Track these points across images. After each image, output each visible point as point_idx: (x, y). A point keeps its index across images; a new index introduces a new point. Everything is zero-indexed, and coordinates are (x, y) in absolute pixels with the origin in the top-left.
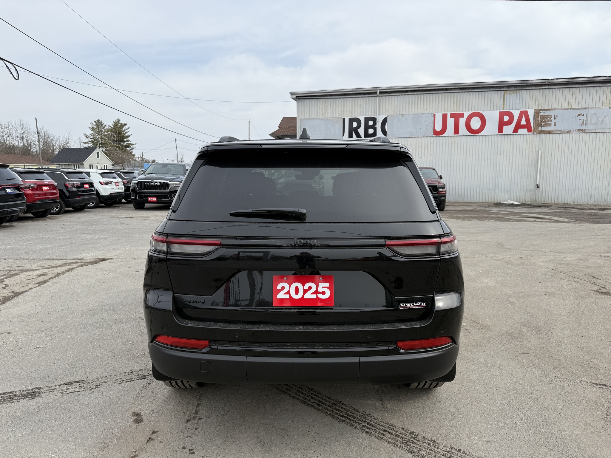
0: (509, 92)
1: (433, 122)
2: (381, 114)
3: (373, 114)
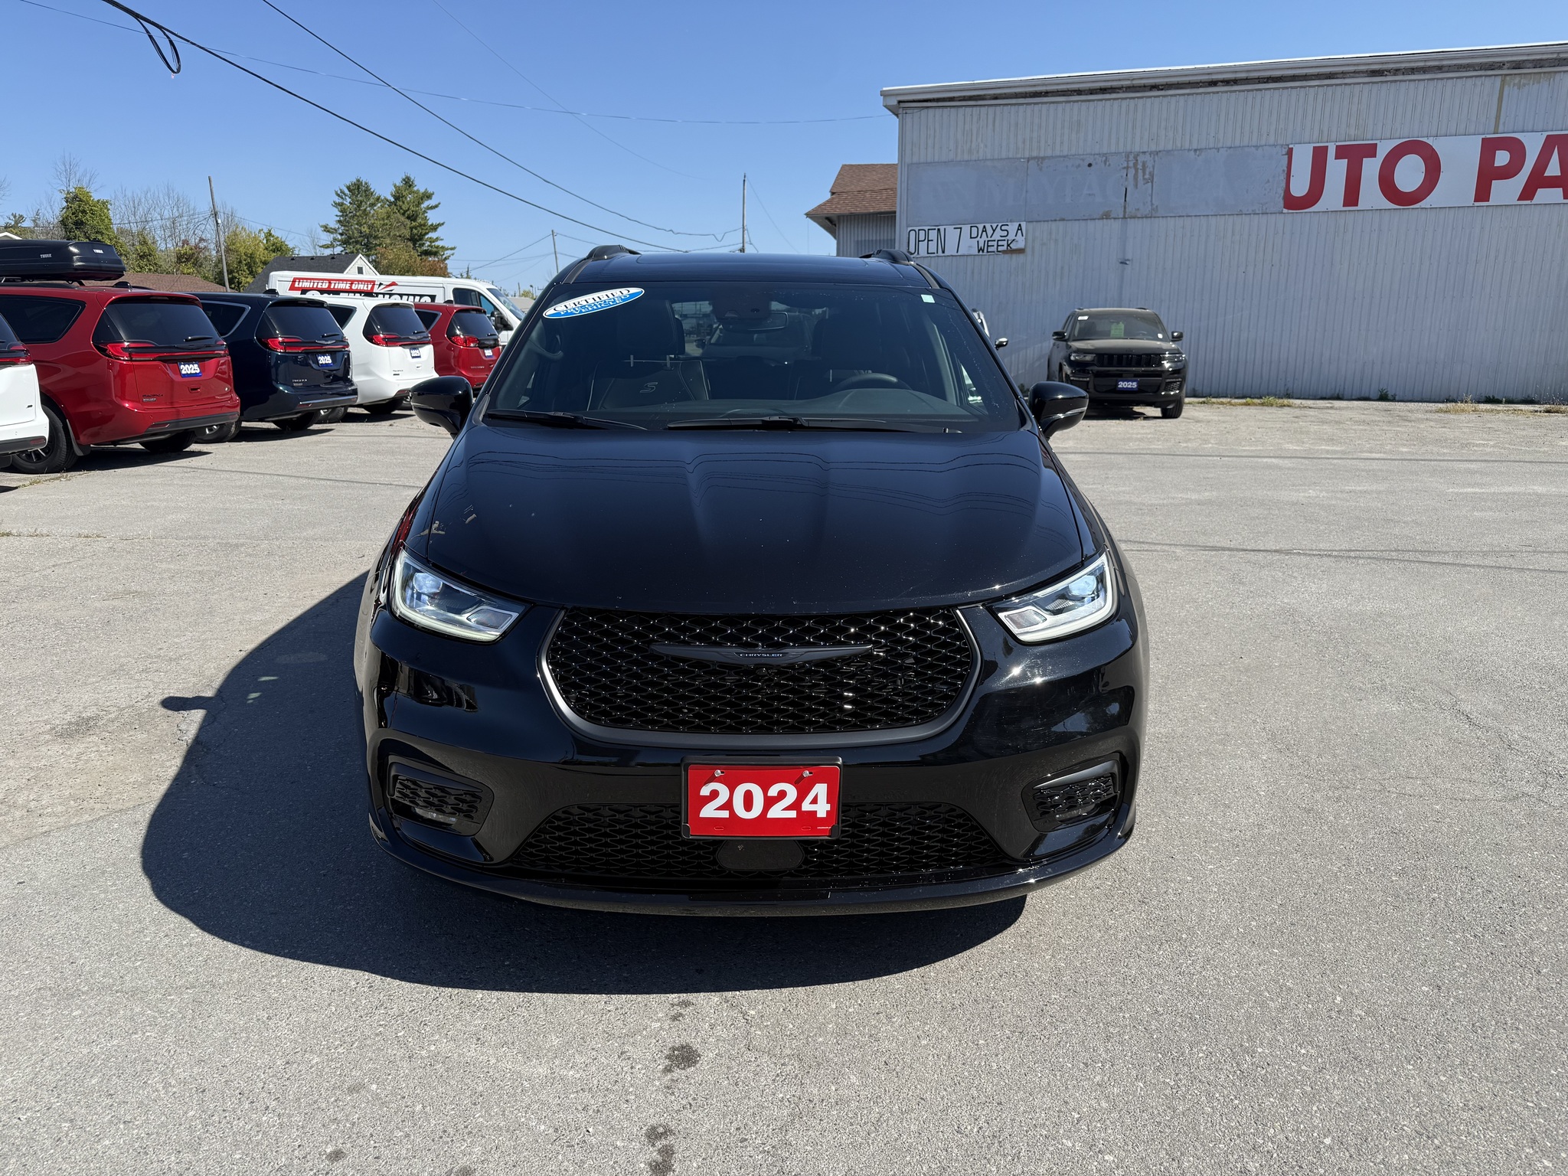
0: (1517, 80)
1: (1286, 169)
2: (1137, 149)
3: (1113, 149)
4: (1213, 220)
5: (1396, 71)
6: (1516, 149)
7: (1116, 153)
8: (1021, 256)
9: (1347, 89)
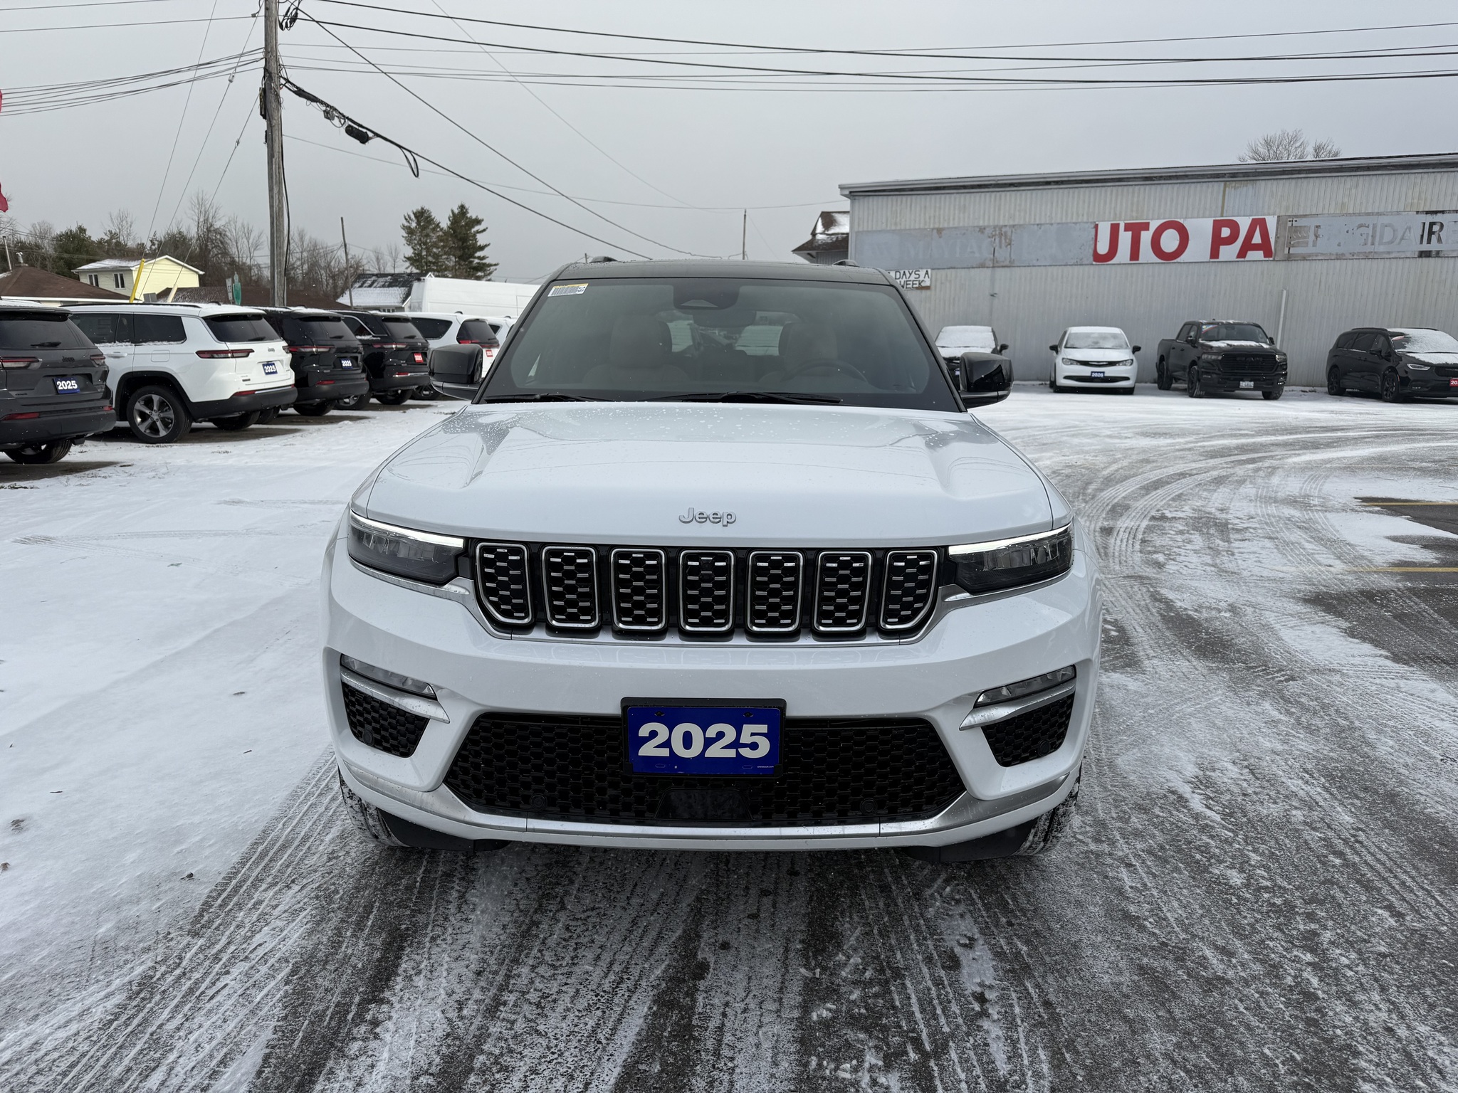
0: (1233, 184)
1: (1094, 237)
2: (1001, 223)
3: (986, 224)
4: (1049, 268)
5: (1160, 178)
6: (1234, 227)
7: (989, 226)
8: (928, 292)
9: (1131, 188)
